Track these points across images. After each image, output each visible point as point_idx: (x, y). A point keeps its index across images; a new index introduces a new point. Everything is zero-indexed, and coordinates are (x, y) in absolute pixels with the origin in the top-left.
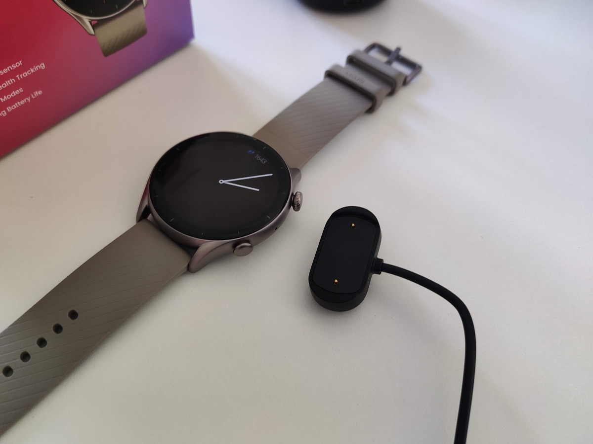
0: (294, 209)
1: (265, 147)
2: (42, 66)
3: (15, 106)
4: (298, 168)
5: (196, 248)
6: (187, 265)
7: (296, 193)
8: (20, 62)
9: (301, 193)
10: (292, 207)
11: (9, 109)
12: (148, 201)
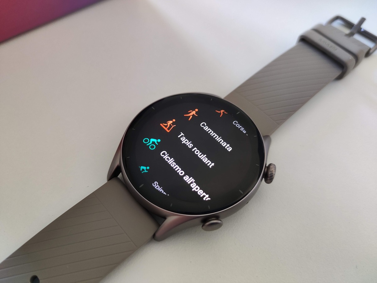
0: (266, 181)
1: (239, 112)
4: (268, 135)
5: (165, 218)
6: (152, 234)
7: (270, 165)
9: (274, 165)
10: (263, 179)
12: (119, 161)
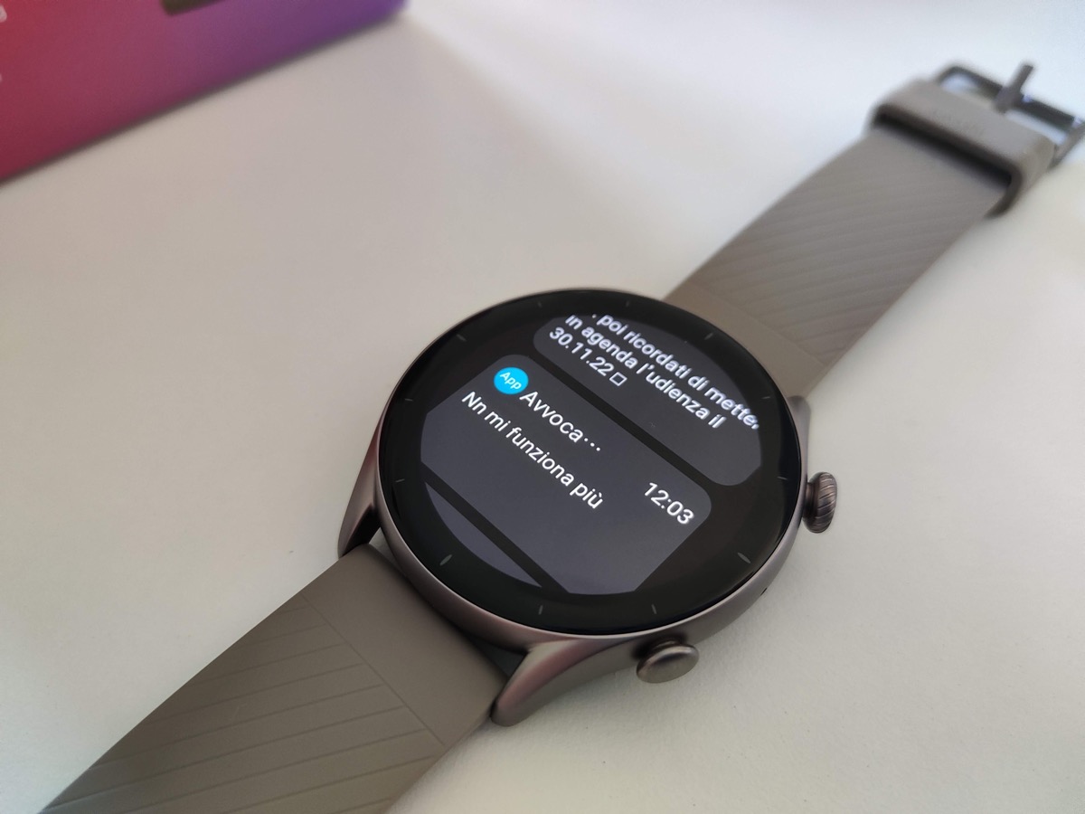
0: (811, 525)
1: (711, 335)
4: (802, 396)
5: (521, 652)
6: (486, 705)
7: (819, 477)
9: (831, 477)
10: (802, 523)
12: (374, 494)
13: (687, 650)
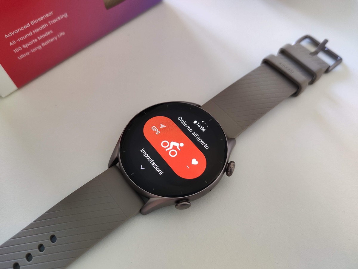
0: (227, 174)
2: (66, 15)
3: (47, 42)
4: (234, 138)
5: (149, 198)
6: (139, 209)
7: (231, 162)
8: (52, 12)
9: (234, 163)
10: (225, 173)
11: (43, 45)
12: (118, 154)
13: (188, 203)
